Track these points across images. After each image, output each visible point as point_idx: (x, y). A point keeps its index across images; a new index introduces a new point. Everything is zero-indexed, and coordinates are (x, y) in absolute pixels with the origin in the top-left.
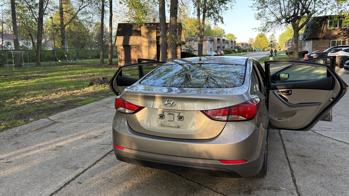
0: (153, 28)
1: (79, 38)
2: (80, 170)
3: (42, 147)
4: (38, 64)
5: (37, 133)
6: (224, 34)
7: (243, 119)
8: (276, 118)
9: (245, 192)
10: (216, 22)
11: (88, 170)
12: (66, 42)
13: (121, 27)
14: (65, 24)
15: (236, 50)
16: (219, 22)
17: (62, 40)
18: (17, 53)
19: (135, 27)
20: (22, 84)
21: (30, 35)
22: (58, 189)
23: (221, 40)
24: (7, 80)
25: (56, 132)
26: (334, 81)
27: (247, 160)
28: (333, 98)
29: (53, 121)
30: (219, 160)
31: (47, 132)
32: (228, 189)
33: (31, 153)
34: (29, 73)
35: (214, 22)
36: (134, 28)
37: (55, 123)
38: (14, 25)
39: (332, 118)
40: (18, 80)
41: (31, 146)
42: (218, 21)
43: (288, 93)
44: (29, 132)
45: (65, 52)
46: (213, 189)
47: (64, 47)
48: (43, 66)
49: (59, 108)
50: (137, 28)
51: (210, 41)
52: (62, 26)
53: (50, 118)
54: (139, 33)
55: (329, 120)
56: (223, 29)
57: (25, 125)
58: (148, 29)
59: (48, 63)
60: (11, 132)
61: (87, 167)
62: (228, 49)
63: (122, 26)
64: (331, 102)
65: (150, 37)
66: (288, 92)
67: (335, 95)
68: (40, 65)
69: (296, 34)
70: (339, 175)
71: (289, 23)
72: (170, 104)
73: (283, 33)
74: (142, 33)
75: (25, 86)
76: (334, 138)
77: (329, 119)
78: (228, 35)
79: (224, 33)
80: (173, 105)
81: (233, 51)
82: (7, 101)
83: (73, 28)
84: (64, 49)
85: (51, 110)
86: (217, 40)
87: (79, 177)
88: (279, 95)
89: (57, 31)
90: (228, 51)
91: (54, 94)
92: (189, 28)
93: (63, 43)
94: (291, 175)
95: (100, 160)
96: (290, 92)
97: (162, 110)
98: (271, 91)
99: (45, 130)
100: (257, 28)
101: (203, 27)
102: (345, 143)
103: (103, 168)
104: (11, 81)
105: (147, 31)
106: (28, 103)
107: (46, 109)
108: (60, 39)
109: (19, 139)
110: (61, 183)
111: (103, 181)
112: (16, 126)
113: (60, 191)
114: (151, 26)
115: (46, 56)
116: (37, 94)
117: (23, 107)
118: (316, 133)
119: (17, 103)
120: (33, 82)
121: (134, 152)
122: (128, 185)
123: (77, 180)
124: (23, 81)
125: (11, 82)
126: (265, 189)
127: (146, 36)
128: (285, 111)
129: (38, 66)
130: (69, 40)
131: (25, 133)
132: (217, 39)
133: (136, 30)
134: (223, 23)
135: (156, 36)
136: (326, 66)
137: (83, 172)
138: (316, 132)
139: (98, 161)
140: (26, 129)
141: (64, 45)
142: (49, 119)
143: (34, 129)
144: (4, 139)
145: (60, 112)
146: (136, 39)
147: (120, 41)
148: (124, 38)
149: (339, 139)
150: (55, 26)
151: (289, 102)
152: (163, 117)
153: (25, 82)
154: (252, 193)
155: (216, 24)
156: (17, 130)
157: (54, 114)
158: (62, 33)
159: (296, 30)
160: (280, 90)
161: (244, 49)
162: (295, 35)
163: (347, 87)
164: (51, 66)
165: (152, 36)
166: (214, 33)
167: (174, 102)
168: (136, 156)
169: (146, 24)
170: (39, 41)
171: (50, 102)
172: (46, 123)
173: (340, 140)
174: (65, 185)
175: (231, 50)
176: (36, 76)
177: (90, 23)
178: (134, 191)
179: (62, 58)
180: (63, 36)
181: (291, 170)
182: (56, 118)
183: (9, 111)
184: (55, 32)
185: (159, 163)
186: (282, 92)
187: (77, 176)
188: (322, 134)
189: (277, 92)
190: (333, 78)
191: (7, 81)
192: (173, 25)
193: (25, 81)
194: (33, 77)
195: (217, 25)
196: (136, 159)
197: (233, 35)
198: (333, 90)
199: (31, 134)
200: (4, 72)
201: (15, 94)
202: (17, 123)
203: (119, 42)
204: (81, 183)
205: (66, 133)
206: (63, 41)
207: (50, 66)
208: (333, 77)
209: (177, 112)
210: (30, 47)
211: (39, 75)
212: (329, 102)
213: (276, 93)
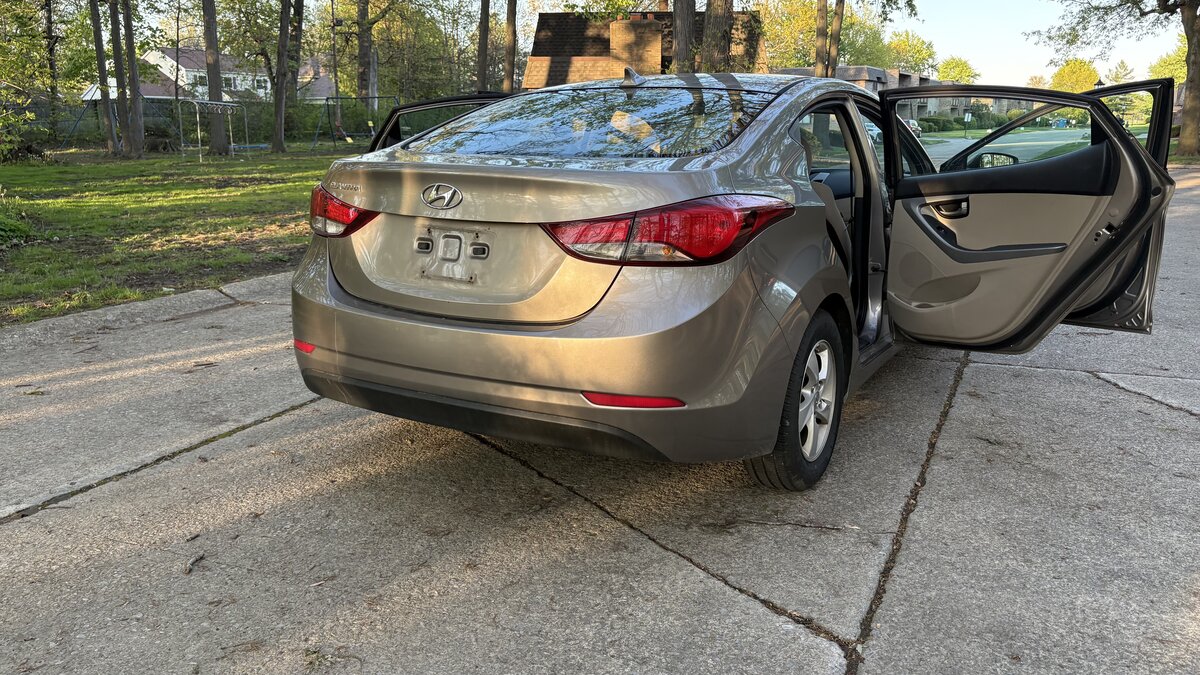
0: (653, 28)
1: (414, 67)
2: (224, 428)
3: (156, 362)
4: (279, 149)
5: (170, 327)
6: (930, 61)
7: (677, 260)
8: (914, 304)
9: (708, 525)
10: (888, 9)
11: (247, 430)
12: (373, 79)
13: (549, 27)
14: (371, 16)
15: (968, 117)
16: (898, 8)
17: (360, 70)
18: (212, 109)
19: (596, 27)
20: (200, 198)
21: (263, 53)
22: (134, 468)
23: (913, 80)
24: (164, 188)
25: (221, 327)
26: (1114, 160)
27: (684, 400)
28: (1110, 228)
29: (231, 298)
30: (582, 392)
31: (195, 328)
32: (658, 512)
33: (118, 375)
34: (239, 171)
35: (880, 10)
36: (591, 29)
37: (237, 303)
38: (207, 18)
39: (1150, 319)
40: (196, 189)
41: (127, 358)
42: (894, 7)
43: (956, 210)
44: (147, 323)
45: (370, 112)
46: (607, 508)
47: (367, 94)
48: (293, 154)
49: (267, 264)
50: (602, 31)
51: (872, 84)
52: (364, 24)
53: (224, 291)
54: (603, 46)
55: (1140, 329)
56: (927, 40)
57: (140, 304)
58: (635, 31)
59: (309, 146)
60: (89, 318)
61: (249, 421)
62: (940, 114)
63: (552, 23)
64: (1101, 241)
65: (640, 59)
66: (957, 204)
67: (1119, 215)
68: (283, 151)
69: (1195, 54)
70: (1092, 507)
71: (1173, 12)
72: (444, 198)
73: (1164, 56)
74: (613, 45)
75: (204, 205)
76: (1158, 398)
77: (1140, 322)
78: (947, 64)
79: (930, 56)
80: (453, 204)
81: (957, 121)
82: (128, 240)
83: (400, 32)
84: (365, 99)
85: (242, 268)
86: (897, 80)
87: (213, 445)
88: (925, 216)
89: (347, 40)
90: (936, 122)
91: (273, 227)
92: (801, 36)
93: (363, 80)
94: (909, 494)
95: (301, 406)
96: (964, 205)
97: (427, 223)
98: (899, 203)
99: (198, 320)
100: (1044, 30)
101: (838, 28)
102: (1192, 414)
103: (300, 426)
104: (173, 190)
105: (630, 38)
106: (185, 248)
107: (224, 265)
108: (353, 69)
109: (106, 341)
110: (150, 456)
111: (275, 460)
112: (114, 304)
113: (134, 475)
114: (646, 21)
115: (309, 121)
116: (225, 225)
117: (165, 256)
118: (1099, 378)
119: (155, 245)
120: (236, 196)
121: (338, 359)
122: (343, 475)
123: (201, 451)
124: (208, 191)
125: (174, 192)
126: (785, 523)
127: (625, 55)
128: (939, 277)
129: (277, 152)
130: (384, 70)
131: (134, 324)
132: (897, 76)
133: (599, 35)
134: (915, 14)
135: (663, 57)
136: (1089, 103)
137: (230, 433)
138: (1103, 375)
139: (293, 408)
140: (139, 314)
141: (367, 89)
142: (221, 291)
143: (167, 317)
144: (61, 336)
145: (261, 275)
146: (593, 66)
147: (538, 72)
148: (552, 62)
149: (1174, 403)
150: (339, 23)
151: (959, 243)
152: (427, 247)
153: (213, 193)
154: (731, 530)
155: (889, 17)
156: (110, 314)
157: (241, 278)
158: (361, 46)
159: (1195, 40)
160: (929, 200)
161: (1003, 115)
162: (1193, 57)
163: (1168, 187)
164: (315, 155)
165: (646, 55)
166: (894, 55)
167: (455, 192)
168: (346, 372)
169: (627, 15)
170: (283, 71)
171: (250, 246)
172: (209, 302)
173: (1174, 405)
174: (158, 460)
175: (952, 119)
176: (253, 180)
177: (453, 14)
178: (351, 493)
179: (357, 131)
180: (364, 58)
181: (922, 479)
182: (244, 290)
183: (117, 264)
184: (340, 42)
185: (405, 397)
186: (937, 206)
187: (206, 442)
188: (1120, 384)
189: (921, 206)
190: (1113, 148)
191: (162, 191)
192: (716, 17)
193: (215, 190)
194: (244, 180)
195: (890, 21)
196: (343, 384)
197: (965, 63)
198: (1112, 194)
199: (148, 328)
200: (171, 166)
201: (164, 222)
202: (120, 295)
203: (536, 78)
204: (206, 461)
205: (250, 332)
206: (363, 73)
207: (313, 152)
208: (1112, 143)
209: (472, 232)
210: (264, 93)
211: (264, 175)
212: (1096, 240)
213: (916, 210)
